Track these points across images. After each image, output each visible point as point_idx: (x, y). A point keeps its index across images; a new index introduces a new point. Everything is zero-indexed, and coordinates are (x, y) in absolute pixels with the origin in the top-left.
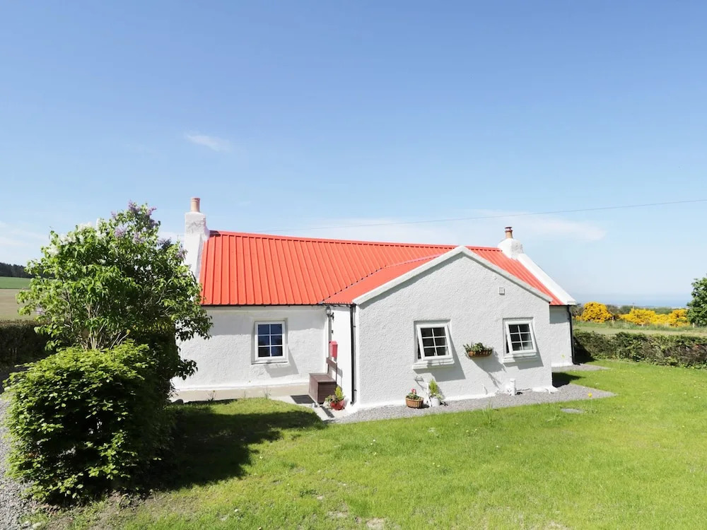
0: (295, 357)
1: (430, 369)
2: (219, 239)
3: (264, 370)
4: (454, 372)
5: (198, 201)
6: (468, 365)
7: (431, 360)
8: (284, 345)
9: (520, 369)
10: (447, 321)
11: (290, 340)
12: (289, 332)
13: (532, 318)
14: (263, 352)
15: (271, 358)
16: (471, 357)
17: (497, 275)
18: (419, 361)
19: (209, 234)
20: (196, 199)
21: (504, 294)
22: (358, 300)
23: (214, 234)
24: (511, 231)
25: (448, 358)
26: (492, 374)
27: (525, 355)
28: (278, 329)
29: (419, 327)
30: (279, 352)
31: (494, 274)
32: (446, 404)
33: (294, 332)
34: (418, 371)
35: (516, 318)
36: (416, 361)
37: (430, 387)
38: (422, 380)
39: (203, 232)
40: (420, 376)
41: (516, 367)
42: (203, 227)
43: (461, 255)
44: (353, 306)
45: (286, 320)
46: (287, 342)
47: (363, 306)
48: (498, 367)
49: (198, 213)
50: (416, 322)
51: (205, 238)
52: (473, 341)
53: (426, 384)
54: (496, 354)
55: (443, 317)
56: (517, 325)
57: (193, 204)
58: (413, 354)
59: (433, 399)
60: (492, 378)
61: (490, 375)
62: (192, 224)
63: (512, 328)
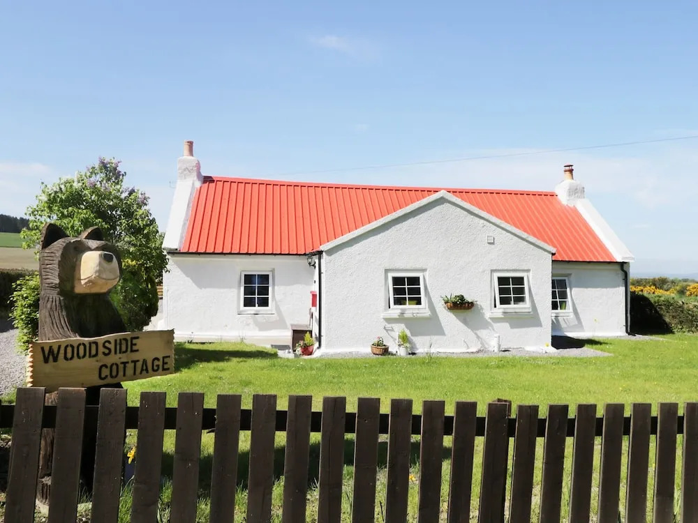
0: (283, 309)
1: (401, 319)
2: (212, 185)
3: (251, 321)
4: (431, 326)
5: (191, 144)
6: (448, 319)
7: (405, 309)
8: (270, 296)
9: (512, 327)
10: (424, 270)
11: (277, 291)
12: (276, 283)
13: (528, 271)
14: (248, 303)
15: (257, 308)
16: (450, 309)
17: (485, 222)
18: (390, 311)
19: (202, 179)
20: (188, 142)
21: (493, 243)
22: (322, 248)
23: (208, 180)
24: (571, 171)
25: (422, 310)
26: (478, 332)
27: (517, 311)
28: (265, 278)
29: (391, 275)
30: (264, 303)
31: (482, 221)
32: (414, 354)
34: (389, 320)
35: (508, 271)
36: (385, 310)
37: (399, 337)
38: (393, 330)
39: (196, 178)
40: (388, 326)
42: (195, 174)
43: (442, 201)
44: (320, 253)
45: (273, 271)
46: (273, 294)
47: (331, 252)
48: (485, 325)
49: (191, 158)
50: (387, 271)
51: (198, 184)
52: (454, 292)
53: (396, 334)
54: (482, 309)
55: (418, 266)
56: (509, 278)
57: (186, 148)
58: (383, 303)
59: (401, 348)
61: (476, 334)
62: (185, 170)
63: (502, 281)
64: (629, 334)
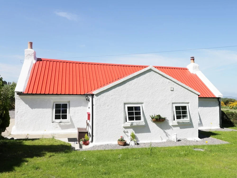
0: (73, 120)
1: (132, 127)
2: (41, 62)
3: (58, 126)
4: (145, 129)
5: (31, 44)
6: (152, 126)
7: (133, 123)
8: (68, 114)
9: (181, 128)
10: (142, 103)
11: (71, 112)
12: (71, 108)
13: (188, 103)
14: (57, 117)
15: (61, 120)
16: (154, 122)
17: (170, 81)
18: (126, 123)
19: (37, 59)
20: (30, 43)
21: (173, 91)
22: (95, 92)
23: (39, 60)
24: (194, 59)
25: (141, 122)
26: (166, 131)
27: (184, 122)
28: (65, 106)
29: (127, 106)
30: (65, 117)
31: (168, 80)
32: (138, 144)
33: (73, 108)
34: (126, 128)
35: (179, 103)
36: (124, 123)
37: (131, 136)
38: (127, 132)
39: (33, 59)
40: (126, 130)
41: (179, 128)
42: (33, 57)
43: (150, 70)
44: (93, 95)
45: (69, 102)
46: (69, 113)
47: (98, 95)
48: (169, 127)
49: (31, 50)
50: (125, 104)
51: (34, 62)
52: (156, 113)
53: (129, 134)
54: (168, 121)
55: (140, 101)
56: (180, 107)
57: (29, 45)
58: (123, 119)
59: (132, 142)
60: (165, 132)
61: (164, 131)
62: (28, 55)
63: (177, 108)
64: (221, 128)
